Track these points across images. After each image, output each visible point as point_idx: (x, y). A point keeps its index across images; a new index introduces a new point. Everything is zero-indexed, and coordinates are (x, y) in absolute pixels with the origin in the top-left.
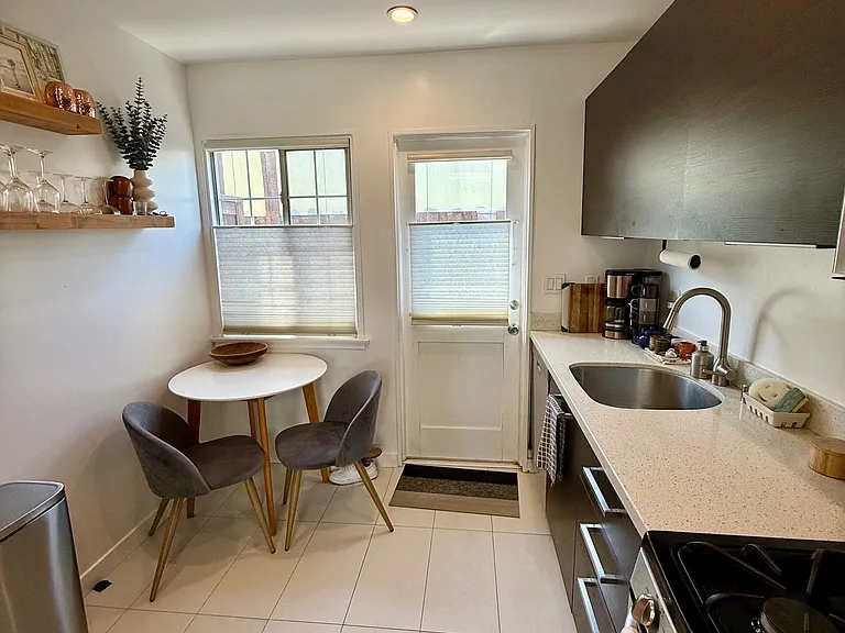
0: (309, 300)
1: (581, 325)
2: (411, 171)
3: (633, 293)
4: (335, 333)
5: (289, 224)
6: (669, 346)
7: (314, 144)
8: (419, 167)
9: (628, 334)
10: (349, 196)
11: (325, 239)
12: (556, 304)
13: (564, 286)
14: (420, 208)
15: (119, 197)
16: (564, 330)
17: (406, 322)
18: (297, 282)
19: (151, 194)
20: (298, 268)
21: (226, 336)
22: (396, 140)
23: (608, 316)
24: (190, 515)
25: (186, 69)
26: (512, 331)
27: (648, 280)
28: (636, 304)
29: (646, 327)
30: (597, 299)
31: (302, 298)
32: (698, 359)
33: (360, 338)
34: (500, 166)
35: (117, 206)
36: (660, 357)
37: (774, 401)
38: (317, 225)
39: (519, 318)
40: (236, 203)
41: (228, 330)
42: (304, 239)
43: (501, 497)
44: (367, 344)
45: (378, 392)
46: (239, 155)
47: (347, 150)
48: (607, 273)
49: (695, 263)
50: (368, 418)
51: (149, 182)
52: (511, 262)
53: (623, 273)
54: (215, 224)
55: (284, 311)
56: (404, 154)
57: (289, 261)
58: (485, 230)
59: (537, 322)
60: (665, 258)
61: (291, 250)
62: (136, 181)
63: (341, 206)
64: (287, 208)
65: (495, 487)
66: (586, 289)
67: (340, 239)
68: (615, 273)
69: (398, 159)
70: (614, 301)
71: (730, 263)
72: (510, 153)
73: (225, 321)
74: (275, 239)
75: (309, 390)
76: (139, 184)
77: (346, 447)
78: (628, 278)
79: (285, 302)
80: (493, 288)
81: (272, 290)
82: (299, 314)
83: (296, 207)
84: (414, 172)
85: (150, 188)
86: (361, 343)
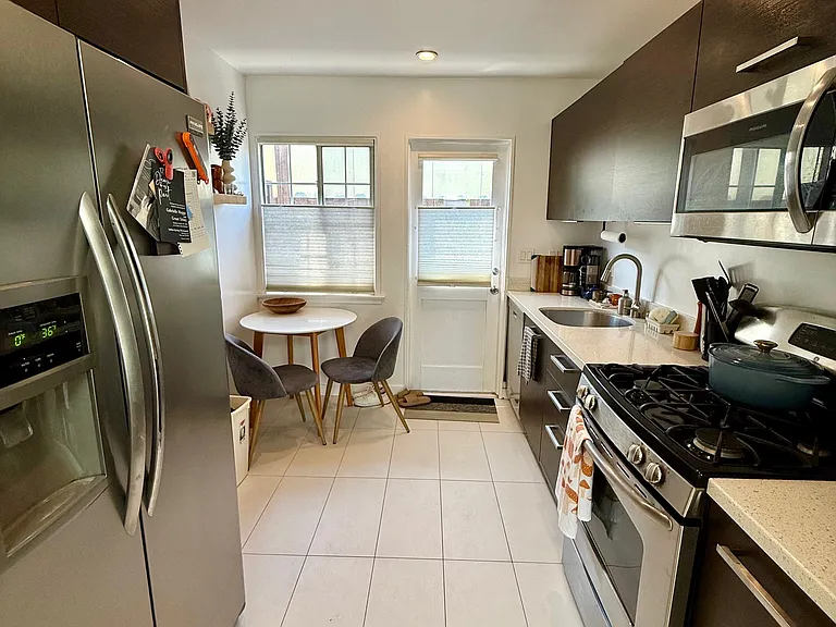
0: (337, 265)
1: (544, 287)
2: (421, 167)
3: (582, 262)
4: (357, 292)
5: (322, 203)
6: (606, 296)
7: (346, 142)
8: (427, 164)
9: (578, 292)
10: (372, 184)
11: (352, 218)
12: (528, 272)
13: (533, 257)
14: (427, 194)
15: (216, 180)
16: (532, 290)
17: (412, 283)
18: (328, 250)
19: (233, 178)
20: (329, 242)
21: (269, 293)
22: (410, 142)
23: (564, 279)
26: (494, 291)
27: (592, 253)
28: (585, 270)
29: (591, 286)
30: (556, 267)
31: (333, 264)
32: (622, 301)
33: (377, 295)
34: (488, 166)
36: (599, 304)
37: (662, 320)
38: (343, 205)
39: (499, 282)
41: (269, 288)
42: (336, 217)
43: (485, 412)
44: (382, 300)
46: (284, 148)
47: (372, 149)
48: (565, 247)
49: (622, 238)
51: (232, 169)
52: (494, 239)
53: (576, 248)
54: (263, 203)
55: (318, 274)
56: (416, 154)
57: (322, 234)
59: (512, 284)
60: (604, 236)
61: (324, 226)
62: (225, 168)
63: (365, 191)
64: (321, 192)
66: (549, 260)
67: (362, 218)
68: (570, 248)
69: (412, 157)
70: (569, 268)
71: (644, 238)
72: (495, 156)
73: (269, 281)
74: (311, 216)
75: (339, 332)
78: (579, 251)
79: (318, 267)
80: (480, 258)
81: (308, 257)
82: (330, 276)
83: (329, 192)
84: (422, 167)
85: (232, 174)
86: (378, 299)
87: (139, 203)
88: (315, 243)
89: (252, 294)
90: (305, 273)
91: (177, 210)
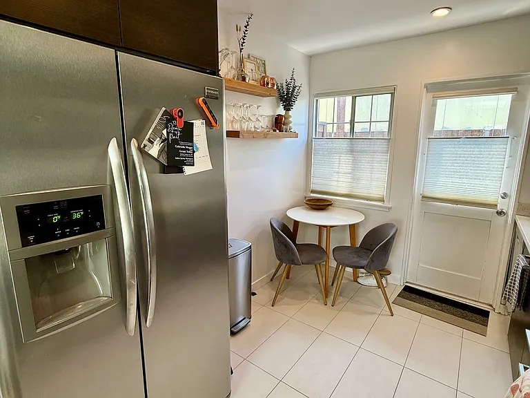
0: (358, 179)
2: (434, 105)
4: (371, 200)
5: (353, 137)
7: (373, 92)
8: (440, 102)
10: (390, 121)
11: (372, 146)
14: (438, 126)
15: (279, 123)
17: (417, 198)
18: (354, 169)
19: (290, 122)
20: (355, 161)
21: (312, 195)
22: (426, 86)
24: (288, 277)
25: (311, 58)
26: (500, 213)
31: (355, 179)
33: (386, 204)
35: (277, 128)
38: (368, 138)
39: (507, 205)
40: (324, 125)
41: (313, 192)
42: (361, 145)
43: (473, 321)
44: (390, 208)
45: (394, 235)
46: (331, 100)
47: (393, 94)
50: (386, 248)
51: (290, 117)
52: (505, 167)
54: (314, 137)
55: (344, 185)
56: (431, 95)
57: (349, 157)
58: (486, 143)
59: (522, 209)
61: (352, 151)
62: (286, 116)
64: (352, 128)
65: (470, 314)
67: (382, 146)
69: (426, 98)
72: (516, 90)
73: (312, 187)
74: (344, 145)
75: (353, 228)
76: (287, 117)
77: (372, 260)
79: (345, 180)
80: (487, 182)
81: (338, 173)
82: (353, 187)
83: (358, 128)
84: (436, 105)
85: (290, 119)
86: (386, 207)
87: (152, 143)
88: (343, 163)
89: (300, 195)
90: (335, 183)
91: (185, 146)
